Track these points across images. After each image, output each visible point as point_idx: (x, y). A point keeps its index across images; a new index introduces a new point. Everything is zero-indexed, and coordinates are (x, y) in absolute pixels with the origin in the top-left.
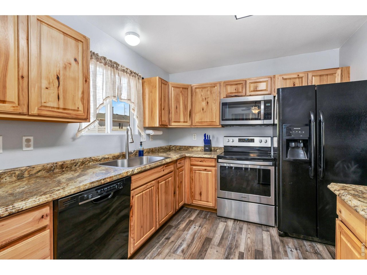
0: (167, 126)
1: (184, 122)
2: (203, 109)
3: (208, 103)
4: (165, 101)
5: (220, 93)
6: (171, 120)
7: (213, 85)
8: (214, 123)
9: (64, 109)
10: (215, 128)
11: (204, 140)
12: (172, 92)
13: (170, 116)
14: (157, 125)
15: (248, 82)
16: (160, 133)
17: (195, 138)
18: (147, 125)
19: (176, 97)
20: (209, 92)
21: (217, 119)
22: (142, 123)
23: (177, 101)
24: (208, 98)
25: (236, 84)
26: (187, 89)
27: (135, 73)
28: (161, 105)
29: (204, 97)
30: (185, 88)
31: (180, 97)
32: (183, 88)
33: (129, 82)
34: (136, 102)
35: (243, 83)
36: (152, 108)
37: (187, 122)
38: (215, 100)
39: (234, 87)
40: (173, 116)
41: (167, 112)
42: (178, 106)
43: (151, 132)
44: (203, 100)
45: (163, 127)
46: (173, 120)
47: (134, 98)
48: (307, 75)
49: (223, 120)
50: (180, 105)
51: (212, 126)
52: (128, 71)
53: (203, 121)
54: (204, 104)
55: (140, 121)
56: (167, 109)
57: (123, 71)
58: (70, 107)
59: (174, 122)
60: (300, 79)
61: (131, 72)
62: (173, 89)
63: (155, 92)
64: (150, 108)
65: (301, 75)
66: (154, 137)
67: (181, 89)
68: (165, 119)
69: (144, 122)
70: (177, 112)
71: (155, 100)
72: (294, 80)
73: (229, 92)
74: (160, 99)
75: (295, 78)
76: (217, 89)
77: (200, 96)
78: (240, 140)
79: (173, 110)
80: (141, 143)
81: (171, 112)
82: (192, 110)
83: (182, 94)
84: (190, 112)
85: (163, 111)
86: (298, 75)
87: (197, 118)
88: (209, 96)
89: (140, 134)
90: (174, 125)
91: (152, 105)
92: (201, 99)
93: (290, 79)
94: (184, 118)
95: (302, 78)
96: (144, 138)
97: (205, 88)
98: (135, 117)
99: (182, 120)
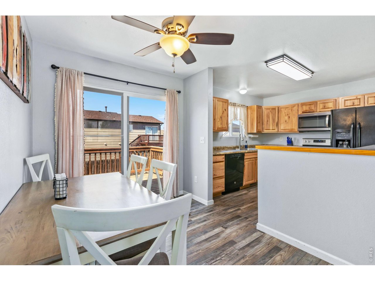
0: (261, 132)
1: (273, 130)
2: (286, 121)
3: (289, 117)
4: (260, 118)
5: (298, 110)
6: (264, 128)
7: (293, 106)
8: (294, 130)
9: (222, 127)
10: (295, 133)
11: (287, 141)
12: (265, 112)
13: (263, 126)
14: (255, 132)
15: (318, 103)
16: (257, 136)
17: (281, 140)
18: (249, 132)
19: (267, 115)
20: (290, 110)
21: (296, 128)
22: (247, 131)
23: (268, 117)
24: (289, 114)
25: (310, 105)
26: (275, 109)
27: (243, 105)
28: (257, 121)
29: (286, 114)
30: (274, 109)
31: (270, 115)
32: (272, 109)
33: (240, 110)
34: (244, 120)
35: (315, 103)
36: (252, 122)
37: (274, 130)
38: (294, 115)
39: (308, 107)
40: (265, 126)
41: (261, 124)
42: (268, 120)
43: (252, 136)
44: (286, 116)
45: (259, 133)
46: (265, 129)
47: (243, 118)
48: (363, 96)
49: (299, 128)
50: (270, 119)
51: (292, 132)
52: (240, 105)
53: (286, 128)
54: (287, 118)
55: (245, 130)
56: (261, 122)
57: (238, 106)
58: (224, 127)
59: (266, 130)
60: (359, 100)
61: (242, 105)
62: (265, 110)
63: (254, 114)
64: (251, 123)
65: (359, 97)
66: (253, 139)
67: (271, 110)
68: (260, 128)
69: (248, 130)
70: (267, 123)
71: (254, 118)
72: (353, 100)
73: (304, 110)
74: (257, 118)
75: (354, 99)
76: (295, 108)
77: (284, 113)
78: (315, 141)
79: (265, 123)
80: (246, 141)
81: (264, 124)
82: (278, 122)
83: (272, 113)
84: (277, 123)
85: (259, 124)
86: (357, 97)
87: (282, 127)
88: (290, 113)
89: (245, 136)
90: (265, 131)
91: (252, 121)
92: (284, 115)
93: (351, 100)
94: (273, 127)
95: (360, 99)
96: (247, 139)
97: (287, 108)
98: (243, 128)
99: (271, 128)
